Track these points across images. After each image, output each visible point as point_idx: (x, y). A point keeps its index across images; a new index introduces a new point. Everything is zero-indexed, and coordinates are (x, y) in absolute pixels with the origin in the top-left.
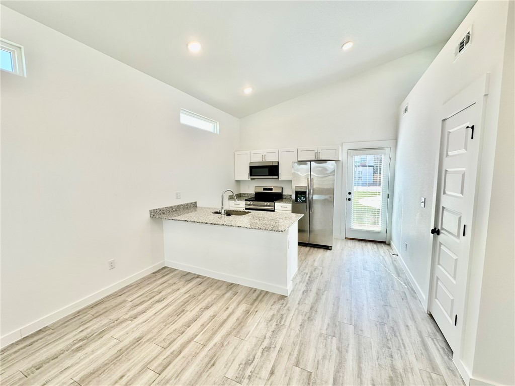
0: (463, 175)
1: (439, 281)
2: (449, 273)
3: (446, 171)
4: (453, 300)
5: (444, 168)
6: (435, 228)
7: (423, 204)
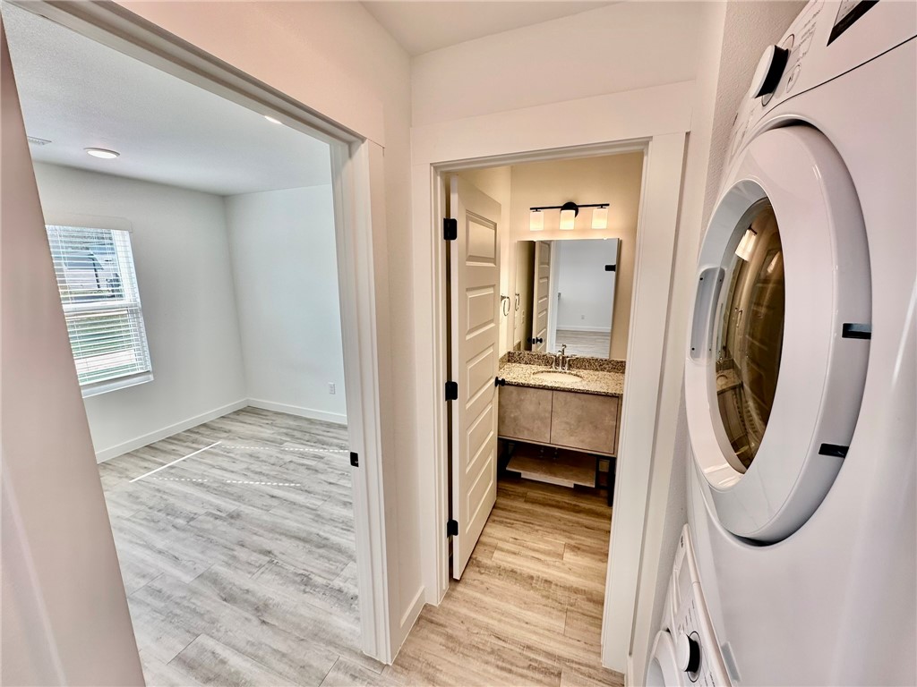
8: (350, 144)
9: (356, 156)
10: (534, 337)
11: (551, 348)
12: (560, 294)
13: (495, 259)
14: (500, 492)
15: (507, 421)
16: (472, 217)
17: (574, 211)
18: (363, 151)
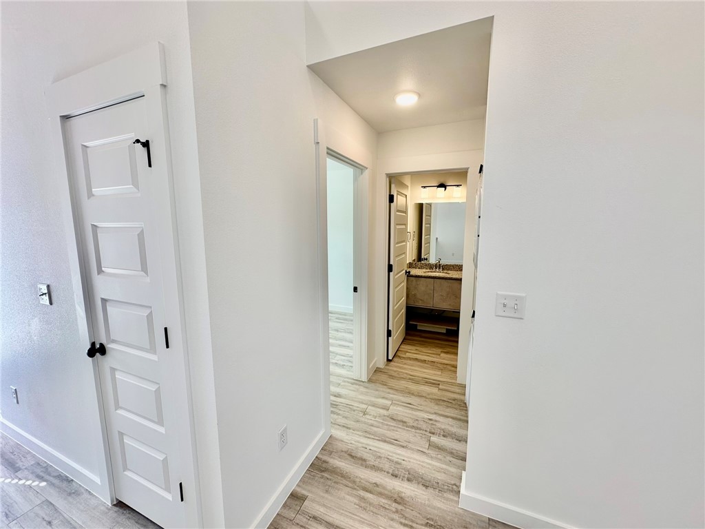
0: (141, 236)
1: (124, 437)
2: (145, 418)
3: (95, 227)
4: (165, 461)
5: (88, 223)
6: (93, 344)
7: (46, 298)
8: (362, 170)
9: (364, 174)
10: (423, 257)
11: (433, 261)
12: (437, 238)
13: (406, 212)
14: (407, 334)
15: (410, 296)
16: (399, 193)
17: (444, 189)
18: (367, 173)
